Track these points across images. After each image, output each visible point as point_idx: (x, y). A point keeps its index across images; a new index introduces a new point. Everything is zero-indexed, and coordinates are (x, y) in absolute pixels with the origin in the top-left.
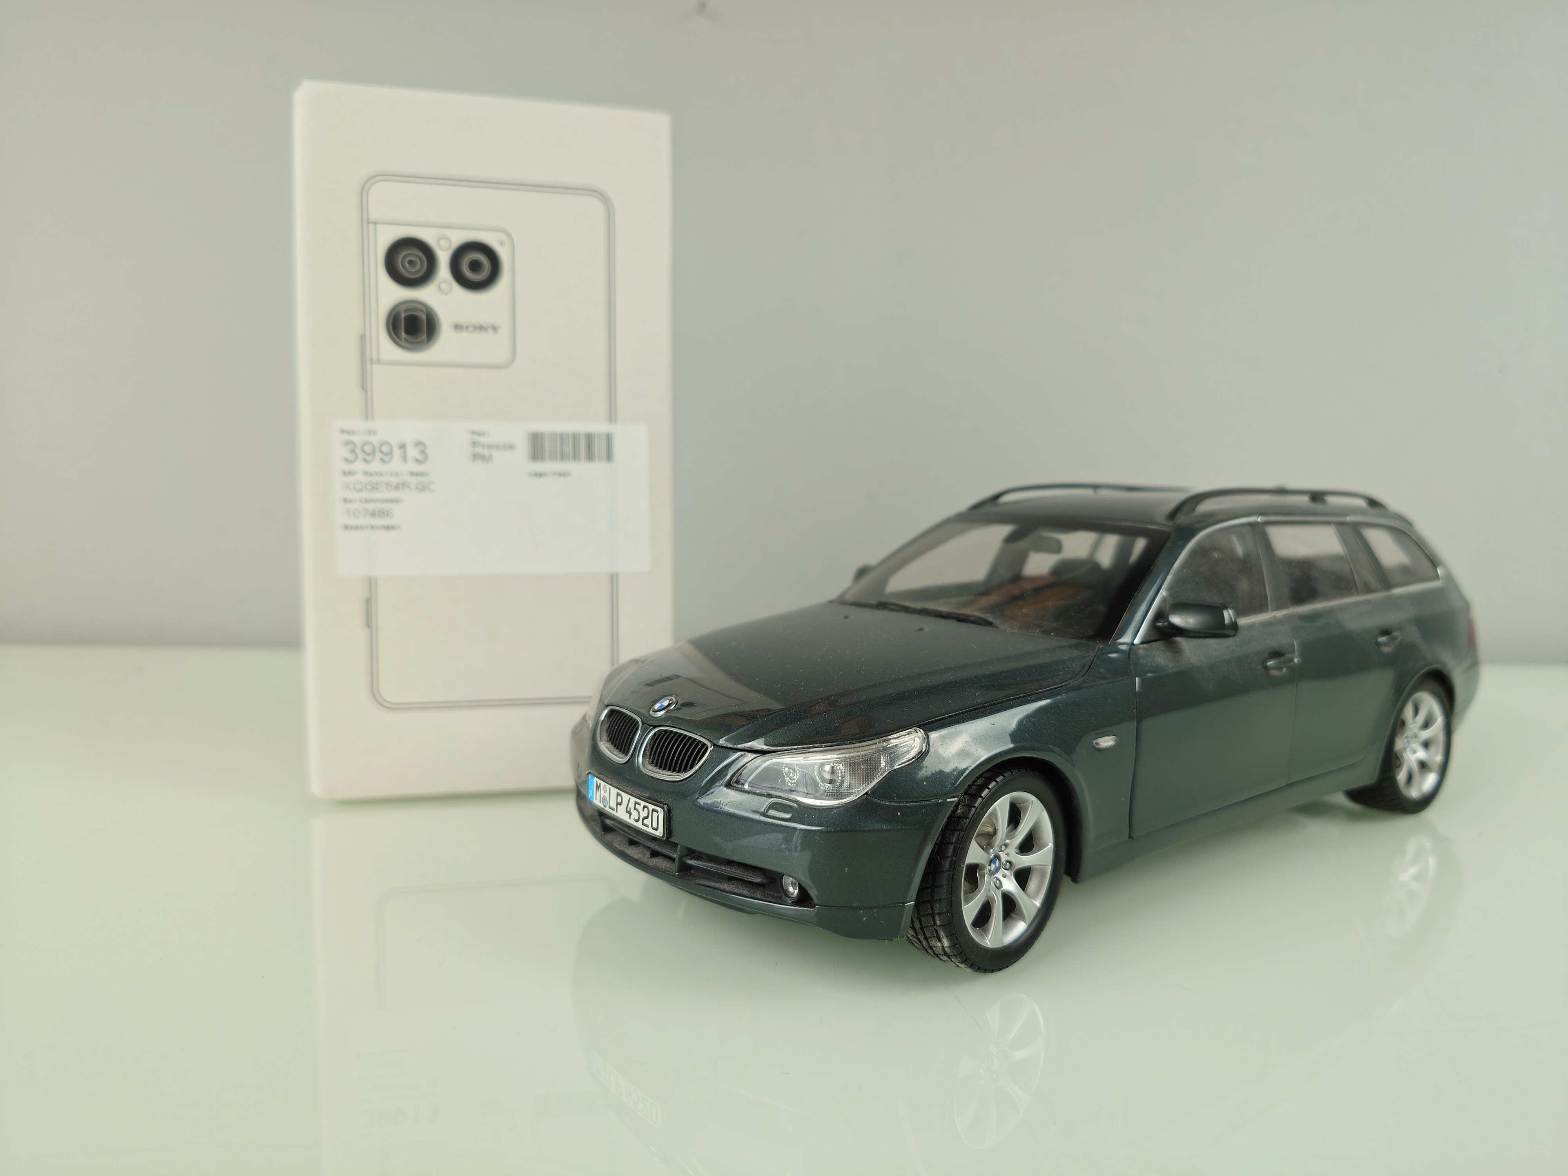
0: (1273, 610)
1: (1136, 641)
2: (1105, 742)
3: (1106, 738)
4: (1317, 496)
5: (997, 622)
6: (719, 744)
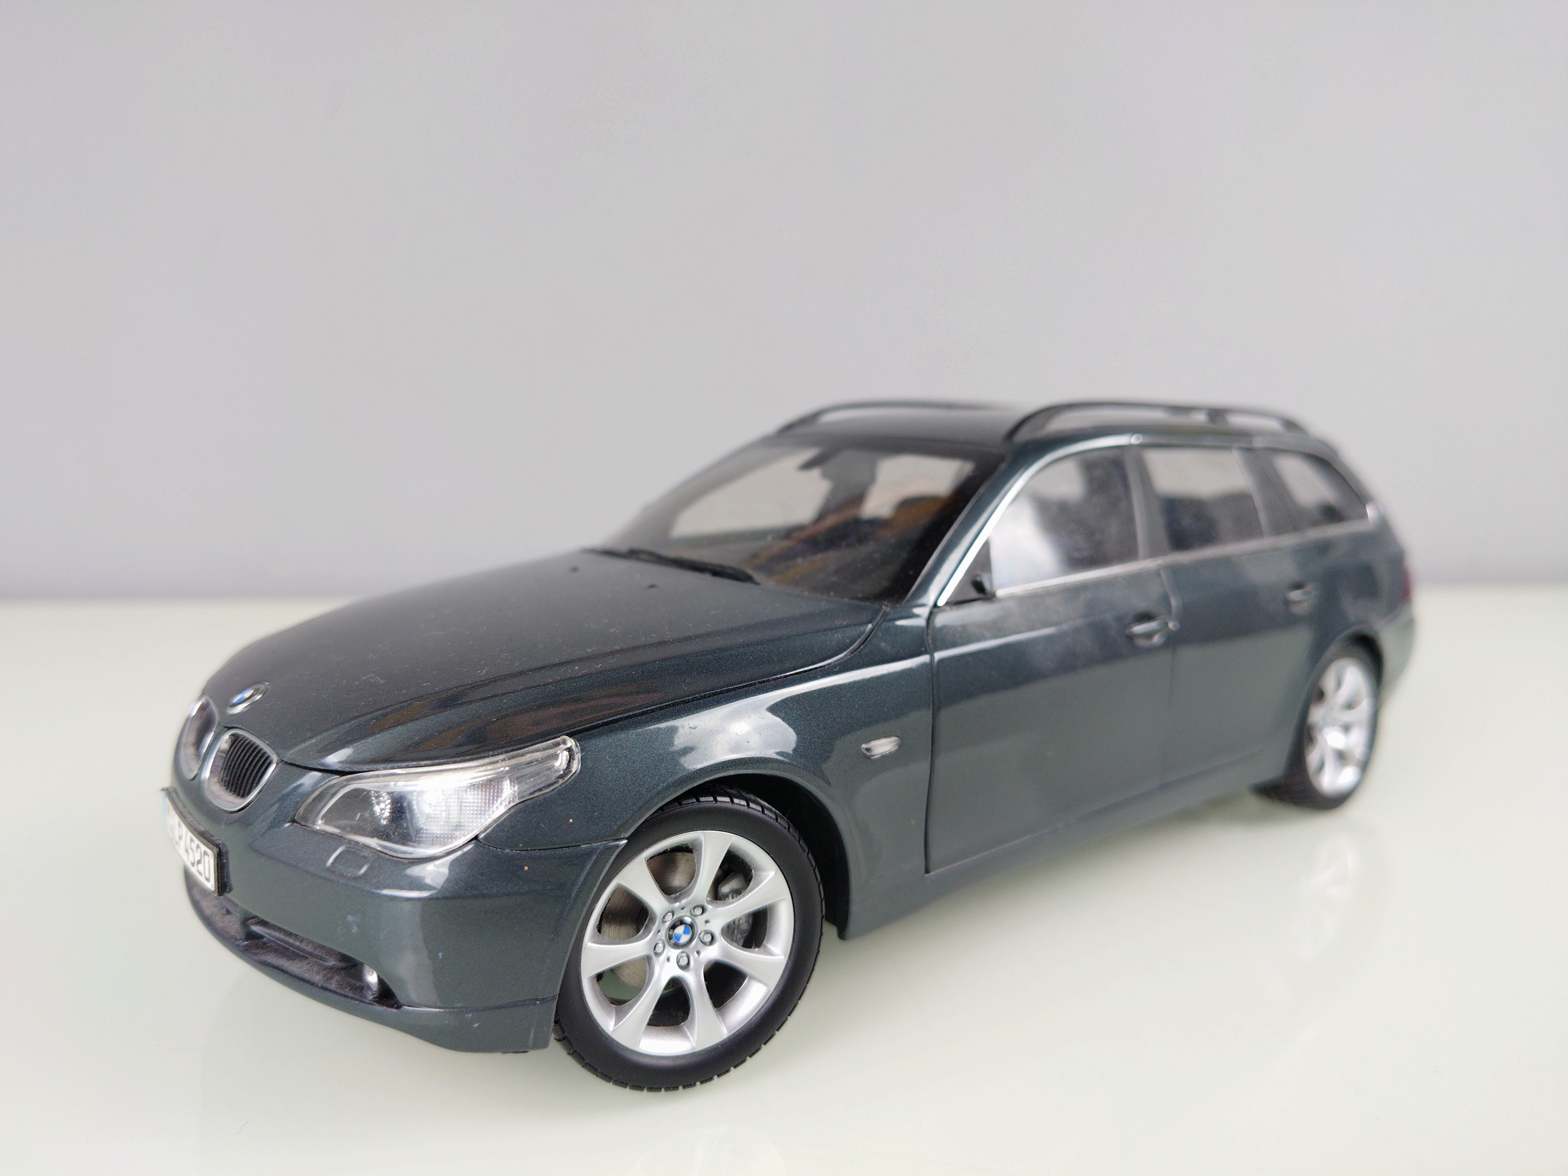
0: (1145, 558)
1: (941, 603)
2: (882, 745)
3: (883, 741)
4: (1216, 414)
5: (756, 576)
6: (286, 760)
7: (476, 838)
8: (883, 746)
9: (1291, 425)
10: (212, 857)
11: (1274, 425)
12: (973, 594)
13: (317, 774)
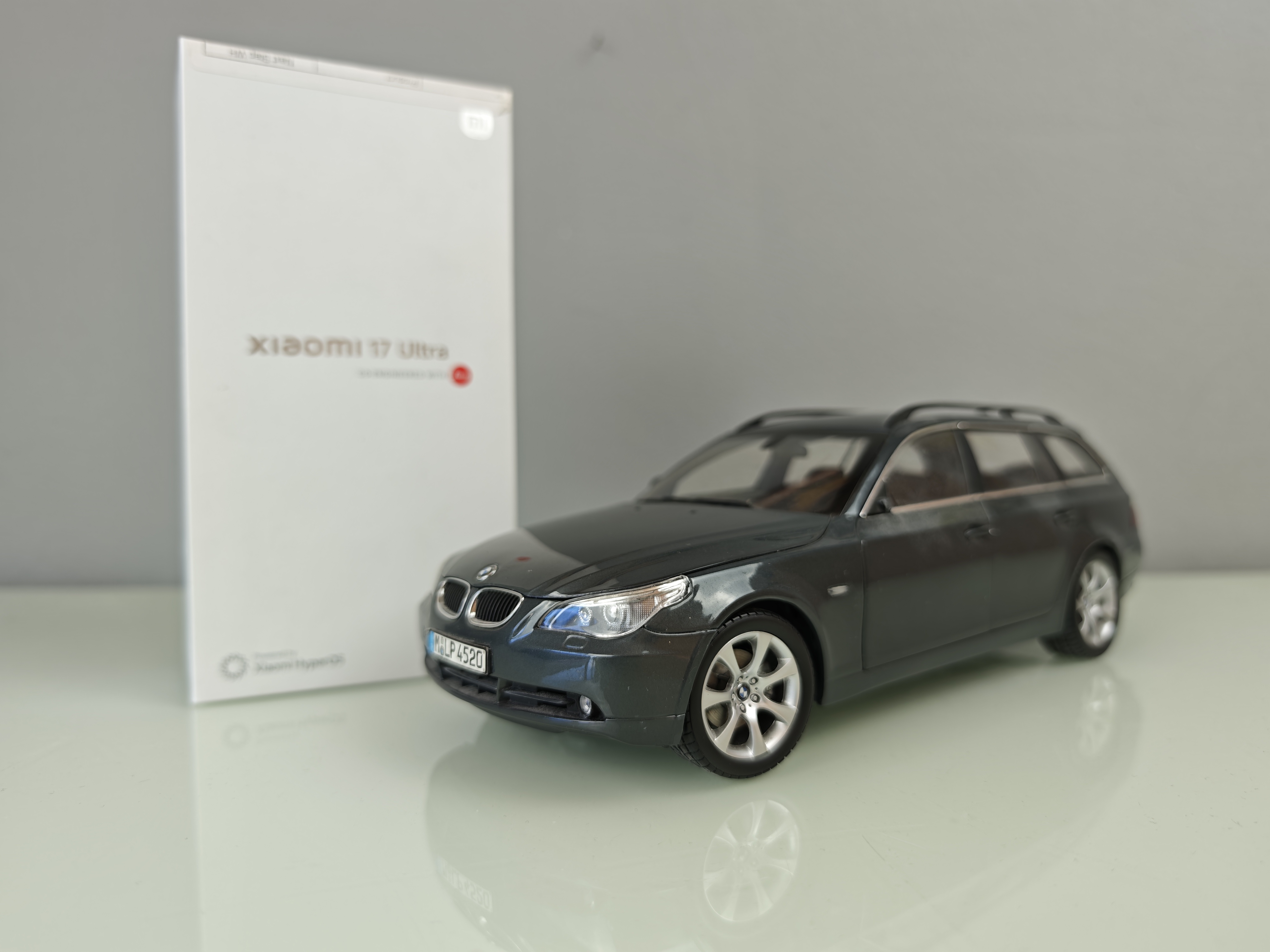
1: (862, 514)
3: (839, 587)
4: (1006, 412)
6: (528, 596)
7: (643, 626)
8: (839, 590)
9: (1052, 419)
10: (484, 653)
11: (1040, 419)
12: (879, 510)
13: (550, 602)
